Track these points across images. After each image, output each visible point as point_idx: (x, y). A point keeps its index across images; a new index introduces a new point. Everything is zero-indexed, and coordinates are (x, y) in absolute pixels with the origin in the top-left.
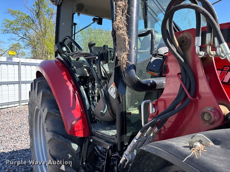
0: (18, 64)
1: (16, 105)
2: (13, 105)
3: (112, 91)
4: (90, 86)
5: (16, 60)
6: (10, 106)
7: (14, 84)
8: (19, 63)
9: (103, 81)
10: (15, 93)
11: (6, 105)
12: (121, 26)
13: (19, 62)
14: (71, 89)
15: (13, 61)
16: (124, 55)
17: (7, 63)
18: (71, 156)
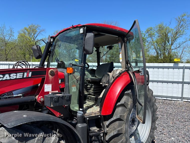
0: (183, 68)
1: (178, 100)
2: (176, 100)
5: (181, 65)
6: (173, 99)
7: (178, 83)
11: (170, 98)
13: (183, 66)
15: (179, 66)
17: (173, 68)
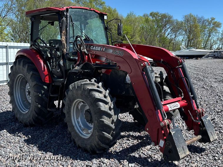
3: (61, 62)
4: (51, 61)
7: (3, 65)
8: (7, 46)
9: (57, 59)
10: (3, 73)
12: (63, 40)
14: (42, 63)
16: (65, 50)
18: (44, 92)
